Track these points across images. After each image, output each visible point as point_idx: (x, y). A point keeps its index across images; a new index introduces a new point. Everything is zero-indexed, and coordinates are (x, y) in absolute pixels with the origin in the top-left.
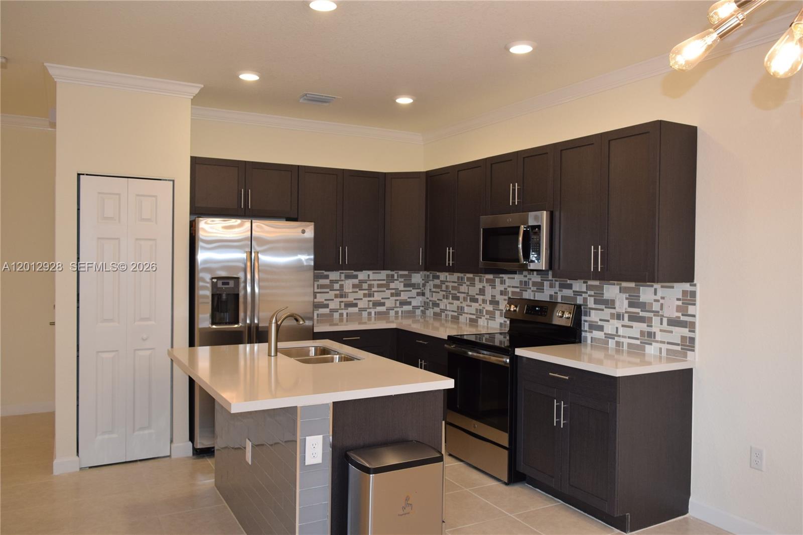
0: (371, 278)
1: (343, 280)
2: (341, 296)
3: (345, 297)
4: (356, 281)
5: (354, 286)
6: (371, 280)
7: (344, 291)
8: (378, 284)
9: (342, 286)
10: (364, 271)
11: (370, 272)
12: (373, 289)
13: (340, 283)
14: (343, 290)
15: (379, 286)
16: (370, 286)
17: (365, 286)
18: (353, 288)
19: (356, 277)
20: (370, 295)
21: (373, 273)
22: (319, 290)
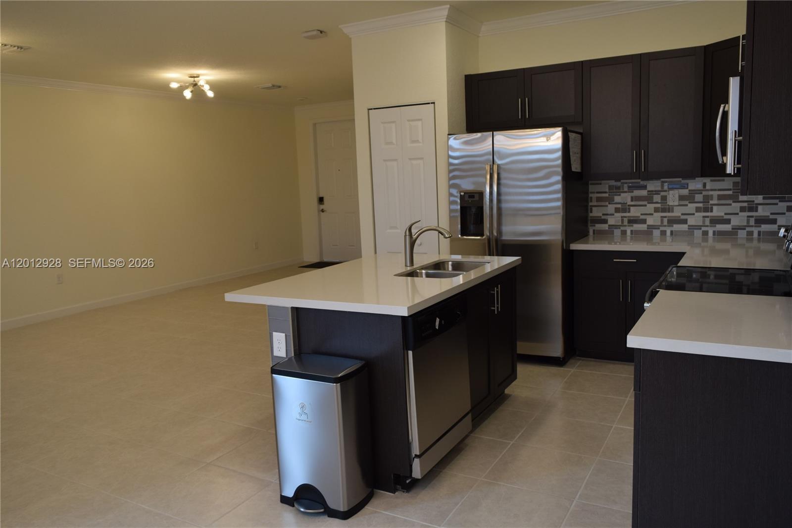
0: (708, 187)
1: (665, 191)
2: (664, 210)
3: (669, 212)
4: (685, 192)
5: (682, 198)
6: (708, 190)
7: (668, 203)
8: (719, 196)
9: (664, 198)
10: (697, 179)
11: (707, 180)
12: (711, 202)
13: (662, 194)
14: (666, 203)
15: (720, 197)
16: (707, 199)
17: (699, 197)
18: (679, 200)
19: (685, 187)
20: (706, 210)
21: (711, 181)
22: (633, 203)
